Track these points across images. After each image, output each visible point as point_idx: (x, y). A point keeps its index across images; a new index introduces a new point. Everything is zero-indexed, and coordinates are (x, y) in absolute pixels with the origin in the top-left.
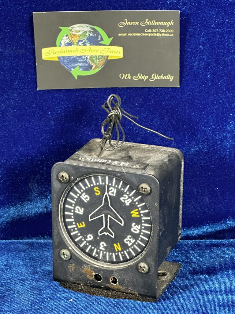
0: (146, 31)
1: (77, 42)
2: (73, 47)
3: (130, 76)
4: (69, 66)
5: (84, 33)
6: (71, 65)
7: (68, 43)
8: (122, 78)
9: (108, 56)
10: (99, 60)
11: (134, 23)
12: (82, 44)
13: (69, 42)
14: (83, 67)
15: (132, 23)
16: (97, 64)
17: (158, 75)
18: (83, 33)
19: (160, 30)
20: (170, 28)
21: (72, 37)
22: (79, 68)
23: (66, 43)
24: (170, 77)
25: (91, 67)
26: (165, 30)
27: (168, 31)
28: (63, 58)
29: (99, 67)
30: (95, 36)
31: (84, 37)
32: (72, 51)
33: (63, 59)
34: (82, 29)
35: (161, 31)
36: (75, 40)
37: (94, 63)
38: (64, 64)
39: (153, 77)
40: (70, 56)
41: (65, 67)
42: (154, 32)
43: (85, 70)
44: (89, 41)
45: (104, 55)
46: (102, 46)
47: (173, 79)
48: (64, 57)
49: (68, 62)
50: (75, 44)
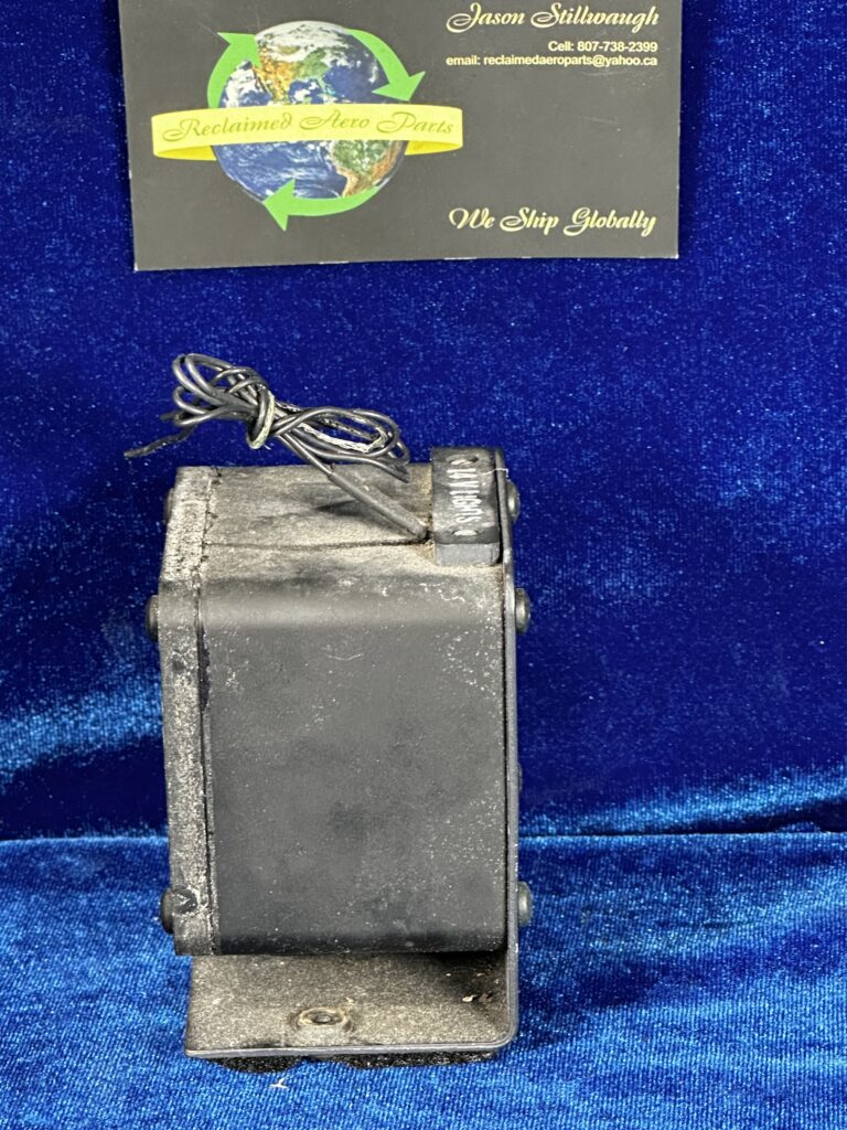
0: (554, 46)
1: (287, 89)
2: (273, 110)
3: (489, 217)
4: (258, 180)
5: (315, 56)
6: (262, 176)
7: (251, 92)
8: (459, 226)
9: (405, 143)
10: (371, 156)
11: (506, 19)
12: (307, 96)
13: (256, 91)
14: (309, 186)
15: (499, 19)
16: (363, 174)
17: (596, 213)
18: (309, 56)
19: (608, 43)
20: (645, 34)
21: (268, 69)
22: (295, 188)
23: (243, 93)
24: (642, 222)
25: (338, 184)
26: (626, 45)
27: (637, 47)
28: (231, 152)
29: (370, 184)
30: (355, 68)
31: (314, 72)
32: (269, 125)
33: (232, 156)
34: (306, 41)
35: (611, 46)
36: (280, 82)
37: (354, 170)
38: (237, 173)
39: (578, 220)
40: (260, 145)
41: (242, 183)
42: (585, 53)
43: (315, 197)
44: (335, 88)
45: (390, 138)
46: (383, 106)
47: (655, 226)
48: (238, 145)
49: (254, 167)
50: (281, 97)
